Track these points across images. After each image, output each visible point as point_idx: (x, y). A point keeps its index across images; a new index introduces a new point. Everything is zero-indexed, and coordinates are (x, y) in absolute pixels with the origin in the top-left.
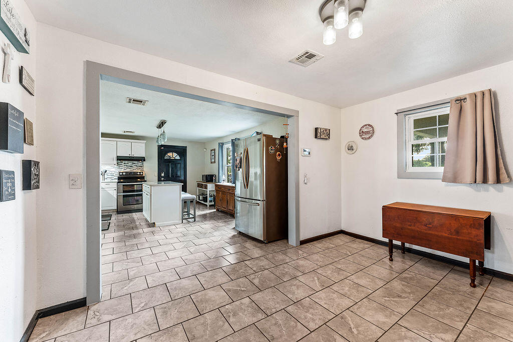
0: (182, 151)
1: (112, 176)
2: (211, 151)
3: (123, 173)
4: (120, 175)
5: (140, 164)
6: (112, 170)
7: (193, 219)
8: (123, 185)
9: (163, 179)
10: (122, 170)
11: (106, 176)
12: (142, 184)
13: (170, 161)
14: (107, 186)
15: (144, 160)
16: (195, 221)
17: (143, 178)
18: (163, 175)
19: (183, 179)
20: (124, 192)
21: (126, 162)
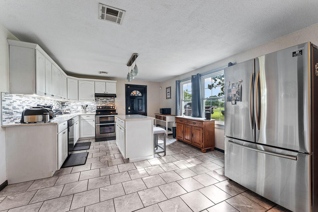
0: (143, 89)
1: (91, 109)
2: (167, 88)
3: (99, 107)
4: (97, 109)
5: (112, 100)
6: (92, 104)
7: (163, 153)
8: (100, 117)
9: (129, 112)
10: (99, 105)
11: (87, 110)
12: (114, 116)
13: (134, 97)
14: (88, 118)
15: (116, 97)
16: (165, 155)
17: (115, 111)
18: (129, 108)
19: (144, 111)
20: (101, 123)
21: (102, 98)
